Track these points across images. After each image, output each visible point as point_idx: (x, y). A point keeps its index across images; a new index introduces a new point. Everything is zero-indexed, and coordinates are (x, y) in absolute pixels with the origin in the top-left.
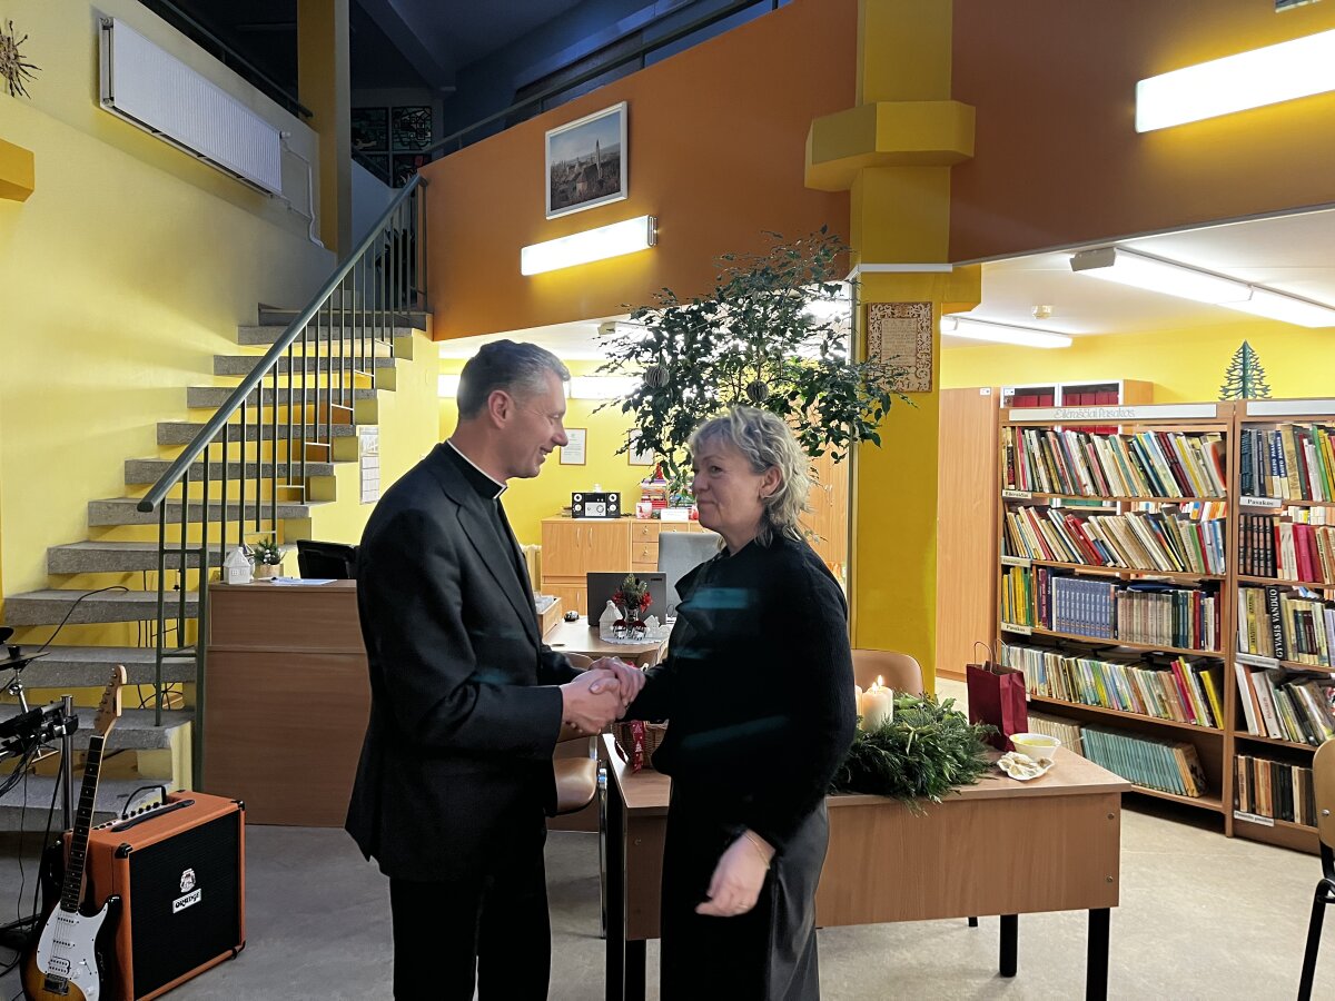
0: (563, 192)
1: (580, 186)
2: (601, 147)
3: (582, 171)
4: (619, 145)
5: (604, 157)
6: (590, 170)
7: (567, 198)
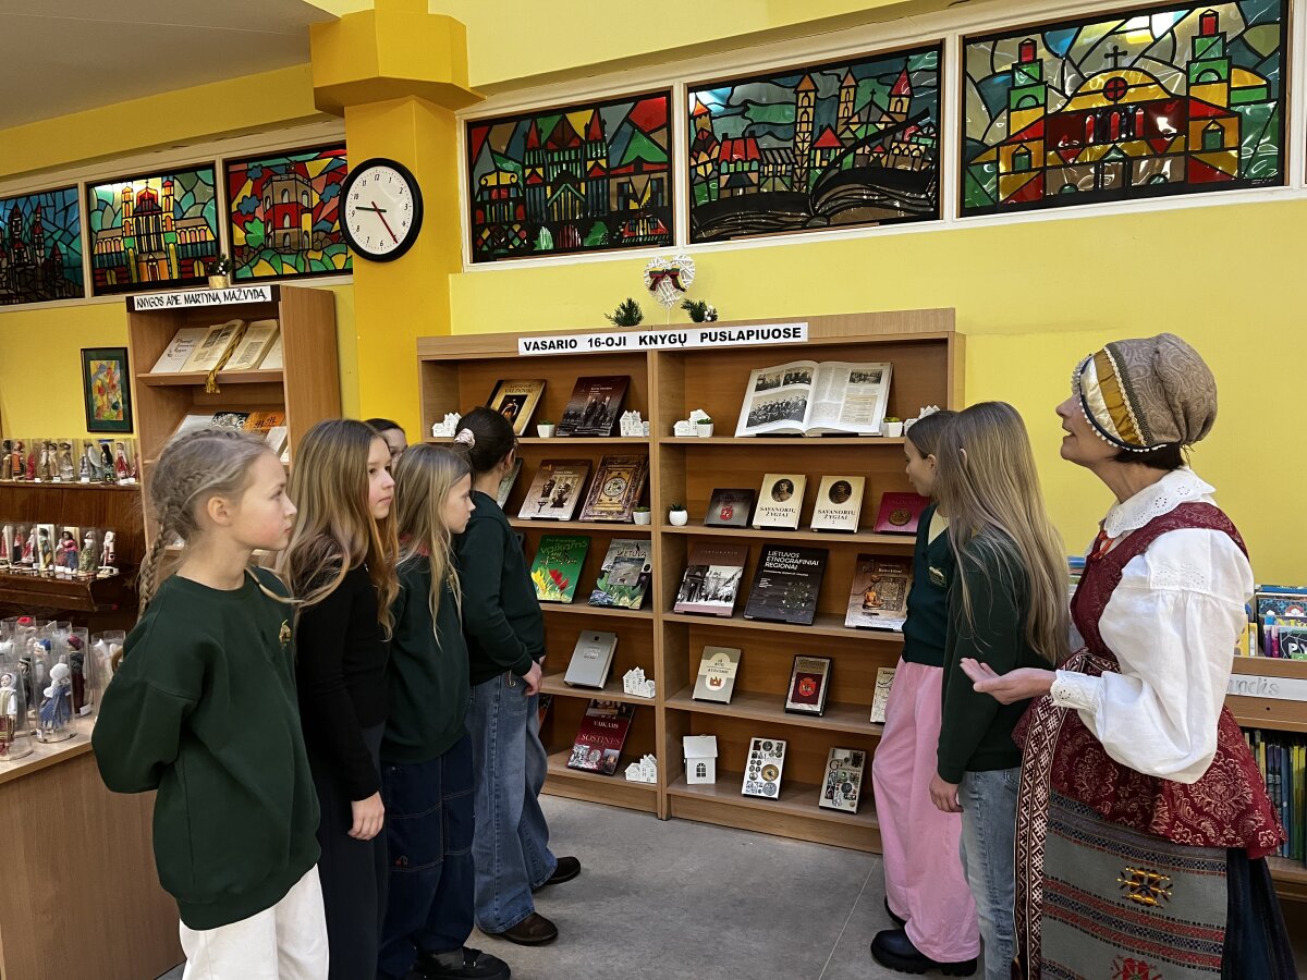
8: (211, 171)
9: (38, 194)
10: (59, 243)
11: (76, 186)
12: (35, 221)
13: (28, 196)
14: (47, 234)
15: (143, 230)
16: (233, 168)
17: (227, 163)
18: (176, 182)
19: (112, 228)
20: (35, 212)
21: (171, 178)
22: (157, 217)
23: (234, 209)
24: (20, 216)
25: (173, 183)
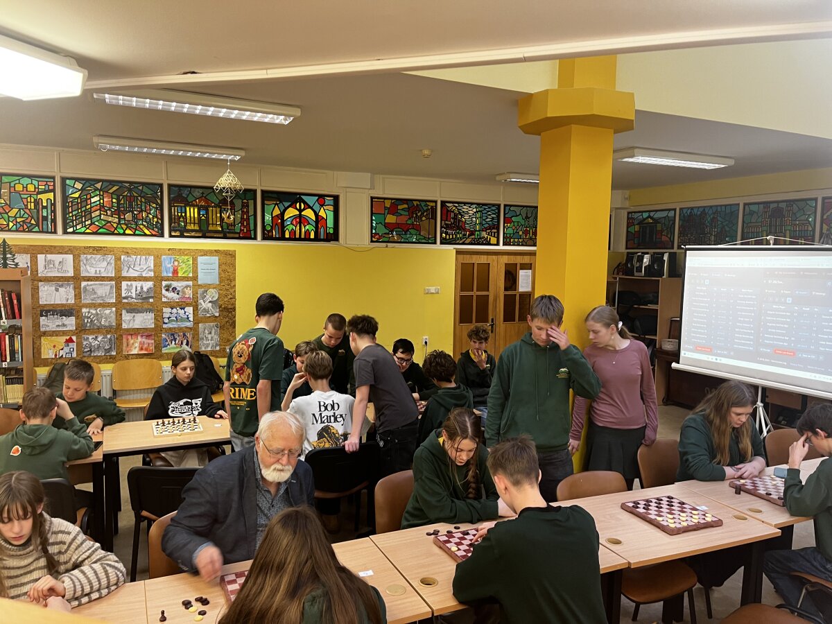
8: (814, 202)
9: (717, 206)
10: (726, 227)
11: (739, 204)
12: (714, 218)
13: (711, 207)
14: (719, 223)
15: (773, 223)
16: (826, 201)
17: (824, 199)
18: (794, 205)
19: (756, 222)
20: (714, 213)
21: (792, 203)
22: (782, 219)
23: (825, 217)
24: (706, 214)
25: (792, 205)
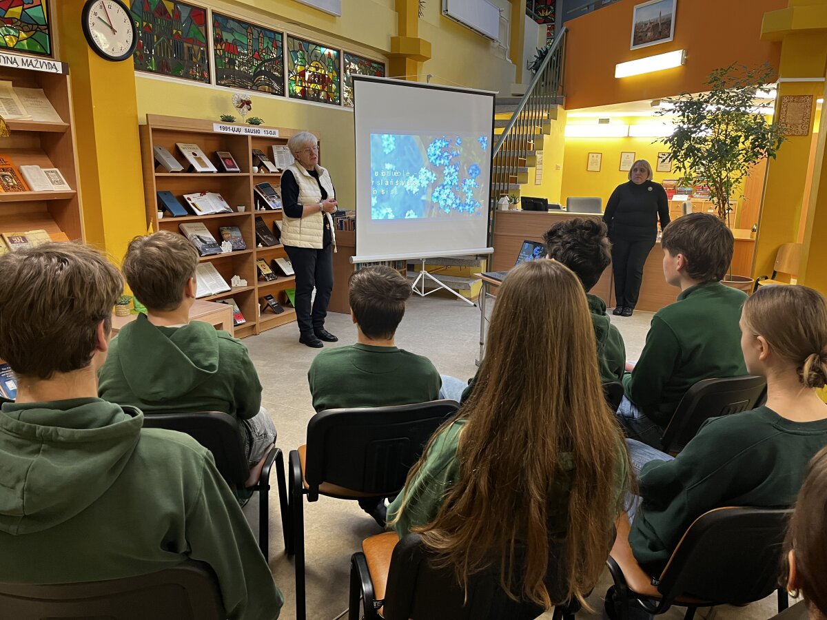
0: (640, 36)
1: (649, 34)
2: (662, 15)
3: (651, 26)
4: (671, 14)
5: (663, 20)
6: (655, 26)
7: (642, 40)
